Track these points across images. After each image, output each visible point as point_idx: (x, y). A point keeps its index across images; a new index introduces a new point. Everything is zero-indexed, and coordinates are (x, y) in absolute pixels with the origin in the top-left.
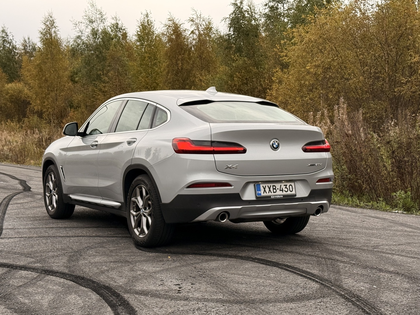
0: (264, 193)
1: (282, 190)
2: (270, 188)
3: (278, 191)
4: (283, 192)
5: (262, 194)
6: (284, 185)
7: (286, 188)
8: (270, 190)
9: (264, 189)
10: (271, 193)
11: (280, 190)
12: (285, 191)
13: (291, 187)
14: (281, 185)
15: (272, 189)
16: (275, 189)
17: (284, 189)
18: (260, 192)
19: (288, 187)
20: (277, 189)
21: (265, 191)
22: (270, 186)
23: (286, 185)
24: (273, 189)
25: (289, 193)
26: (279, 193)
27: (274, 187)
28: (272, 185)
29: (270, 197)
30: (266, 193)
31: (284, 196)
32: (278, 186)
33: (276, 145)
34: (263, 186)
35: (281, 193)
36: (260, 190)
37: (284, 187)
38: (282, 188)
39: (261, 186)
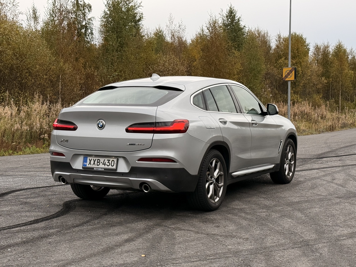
0: (89, 165)
1: (105, 164)
2: (94, 161)
3: (101, 164)
4: (105, 166)
5: (87, 166)
6: (108, 160)
7: (108, 162)
8: (94, 163)
9: (90, 161)
10: (95, 165)
11: (103, 164)
12: (107, 165)
13: (113, 162)
14: (105, 160)
15: (96, 162)
16: (99, 162)
17: (106, 163)
18: (86, 164)
19: (110, 162)
20: (100, 162)
21: (90, 163)
22: (96, 159)
23: (109, 160)
24: (98, 162)
25: (110, 167)
26: (101, 166)
27: (99, 161)
28: (97, 159)
29: (93, 168)
30: (91, 165)
31: (105, 169)
32: (102, 160)
33: (101, 125)
34: (89, 159)
35: (103, 166)
36: (86, 162)
37: (106, 162)
38: (105, 162)
39: (88, 158)
